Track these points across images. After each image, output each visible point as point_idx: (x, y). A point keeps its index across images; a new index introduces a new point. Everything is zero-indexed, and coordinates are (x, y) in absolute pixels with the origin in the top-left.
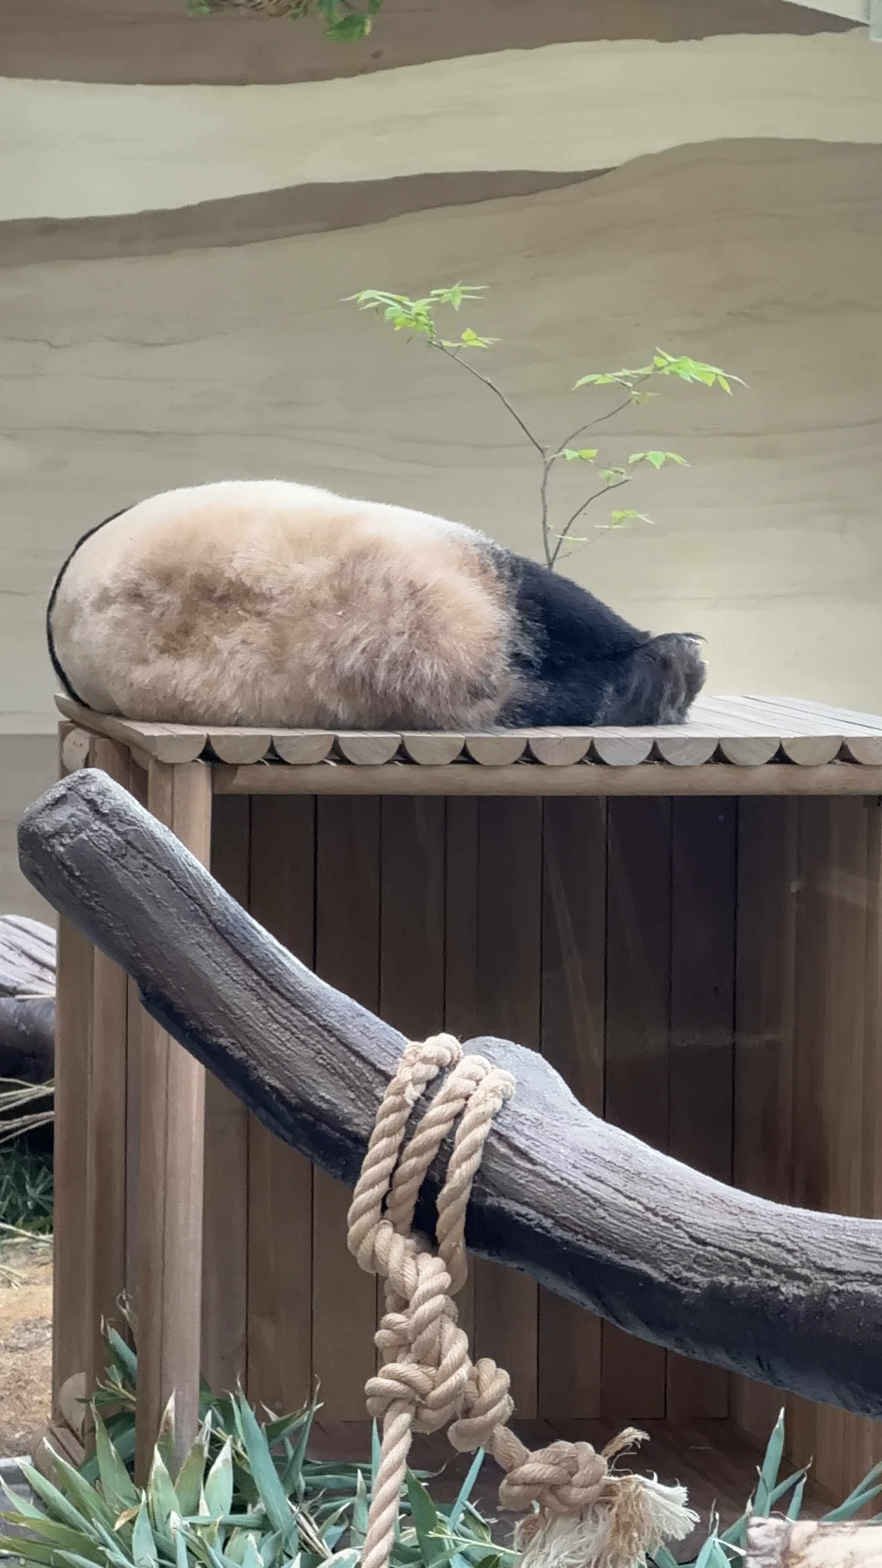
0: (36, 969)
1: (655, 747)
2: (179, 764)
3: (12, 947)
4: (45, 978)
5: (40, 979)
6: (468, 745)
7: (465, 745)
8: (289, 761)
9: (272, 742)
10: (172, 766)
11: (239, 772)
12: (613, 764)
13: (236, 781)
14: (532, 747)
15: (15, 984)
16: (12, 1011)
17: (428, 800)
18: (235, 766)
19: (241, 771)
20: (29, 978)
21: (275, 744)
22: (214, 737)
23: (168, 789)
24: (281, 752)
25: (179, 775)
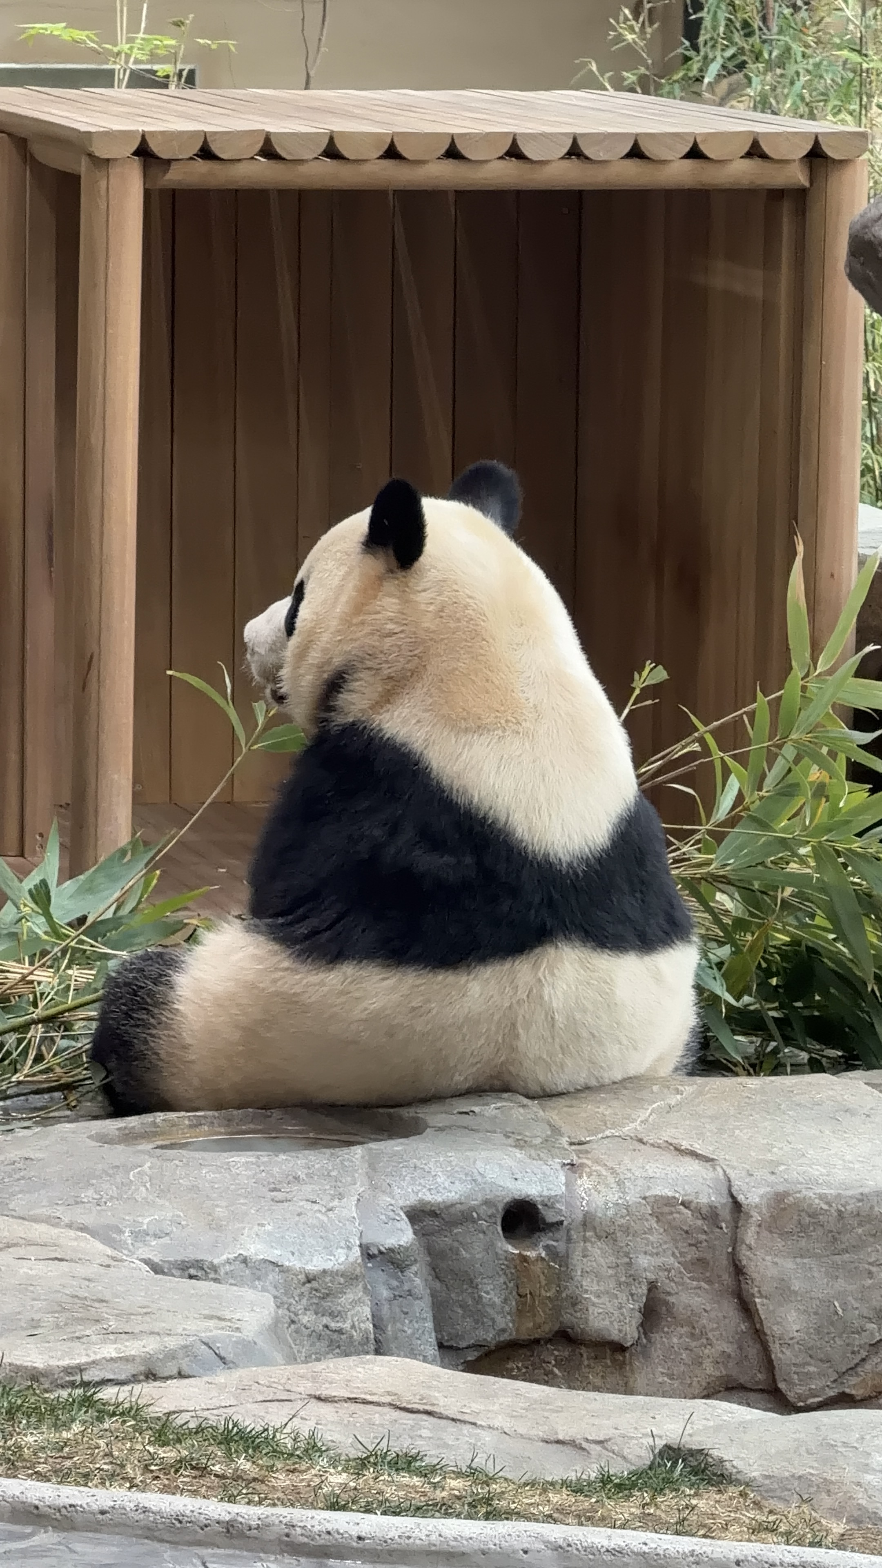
1: (574, 141)
2: (116, 160)
7: (392, 140)
8: (222, 156)
9: (206, 138)
10: (108, 160)
11: (172, 167)
12: (535, 159)
13: (168, 176)
14: (456, 141)
18: (169, 162)
19: (174, 166)
21: (209, 140)
22: (149, 132)
23: (103, 184)
24: (214, 147)
25: (114, 171)
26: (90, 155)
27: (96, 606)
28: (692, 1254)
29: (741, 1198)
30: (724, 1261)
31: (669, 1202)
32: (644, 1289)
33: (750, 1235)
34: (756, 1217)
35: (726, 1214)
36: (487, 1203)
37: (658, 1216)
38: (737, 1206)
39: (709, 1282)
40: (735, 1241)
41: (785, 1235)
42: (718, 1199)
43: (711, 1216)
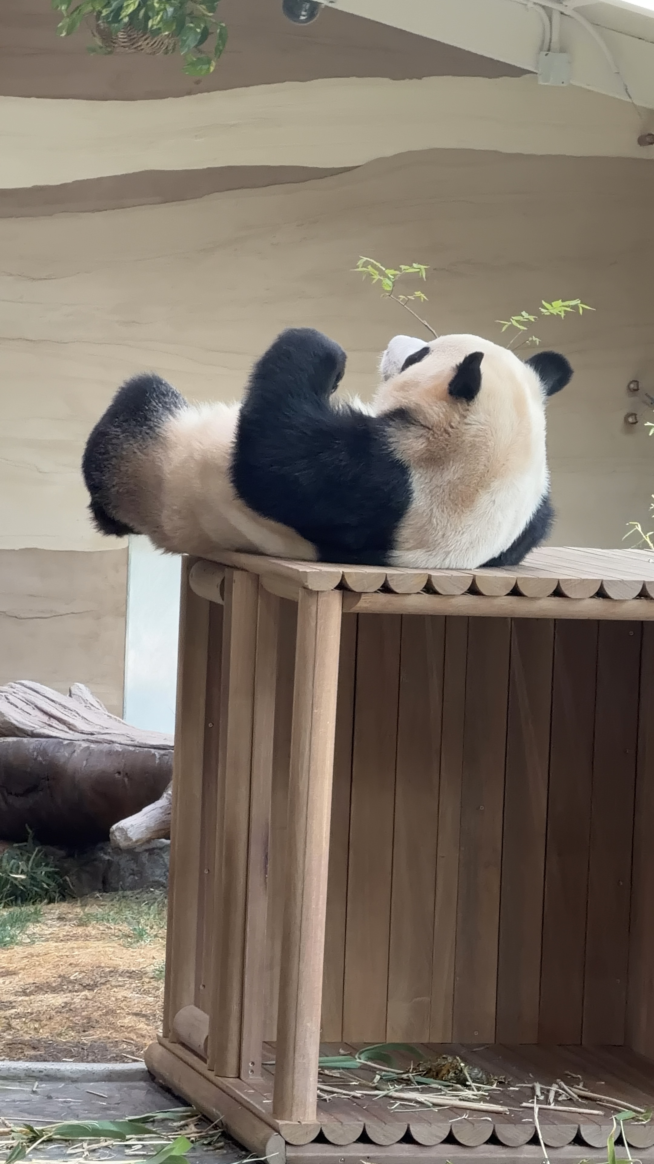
0: (45, 718)
1: (644, 587)
2: (322, 592)
3: (28, 702)
4: (54, 725)
5: (49, 725)
6: (518, 583)
7: (516, 584)
8: (397, 591)
9: (386, 578)
10: (318, 592)
11: (363, 597)
12: (615, 598)
13: (359, 605)
14: (561, 585)
15: (33, 729)
16: (31, 747)
17: (434, 618)
18: (360, 594)
20: (40, 724)
21: (388, 579)
22: (347, 573)
23: (313, 609)
24: (392, 585)
25: (322, 599)
26: (305, 588)
27: (299, 904)
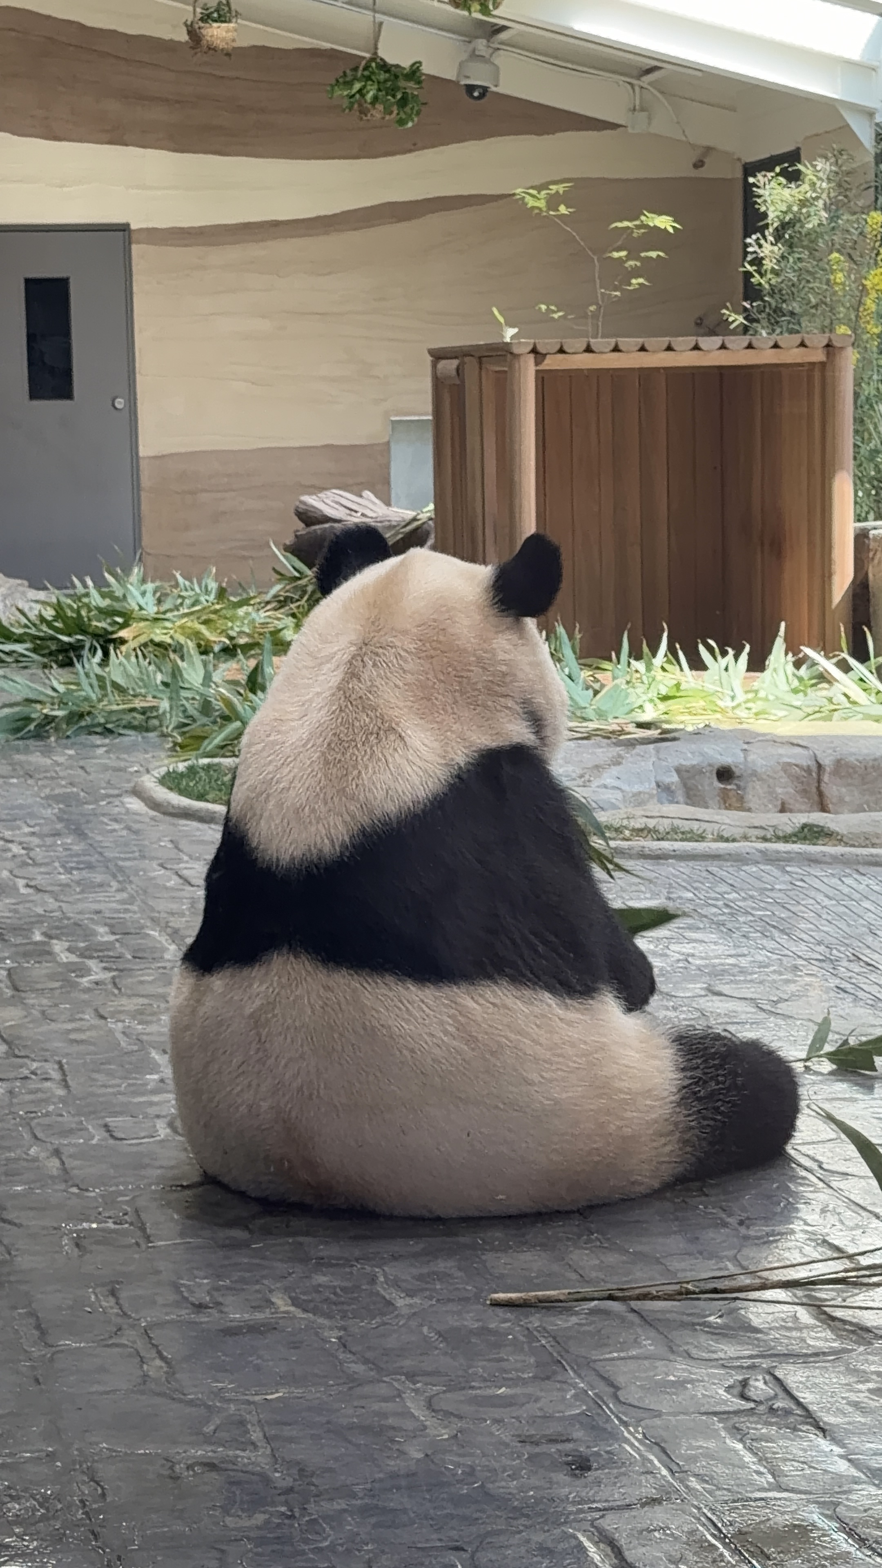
2: (522, 355)
3: (336, 502)
4: (353, 515)
10: (519, 355)
11: (547, 359)
13: (545, 363)
15: (340, 517)
18: (546, 356)
20: (345, 515)
25: (522, 359)
26: (511, 353)
28: (800, 787)
29: (821, 762)
30: (814, 790)
31: (789, 764)
32: (779, 802)
33: (826, 778)
34: (828, 769)
35: (814, 768)
36: (710, 765)
37: (785, 771)
38: (820, 766)
39: (809, 799)
40: (819, 781)
41: (841, 777)
42: (812, 764)
43: (808, 770)
